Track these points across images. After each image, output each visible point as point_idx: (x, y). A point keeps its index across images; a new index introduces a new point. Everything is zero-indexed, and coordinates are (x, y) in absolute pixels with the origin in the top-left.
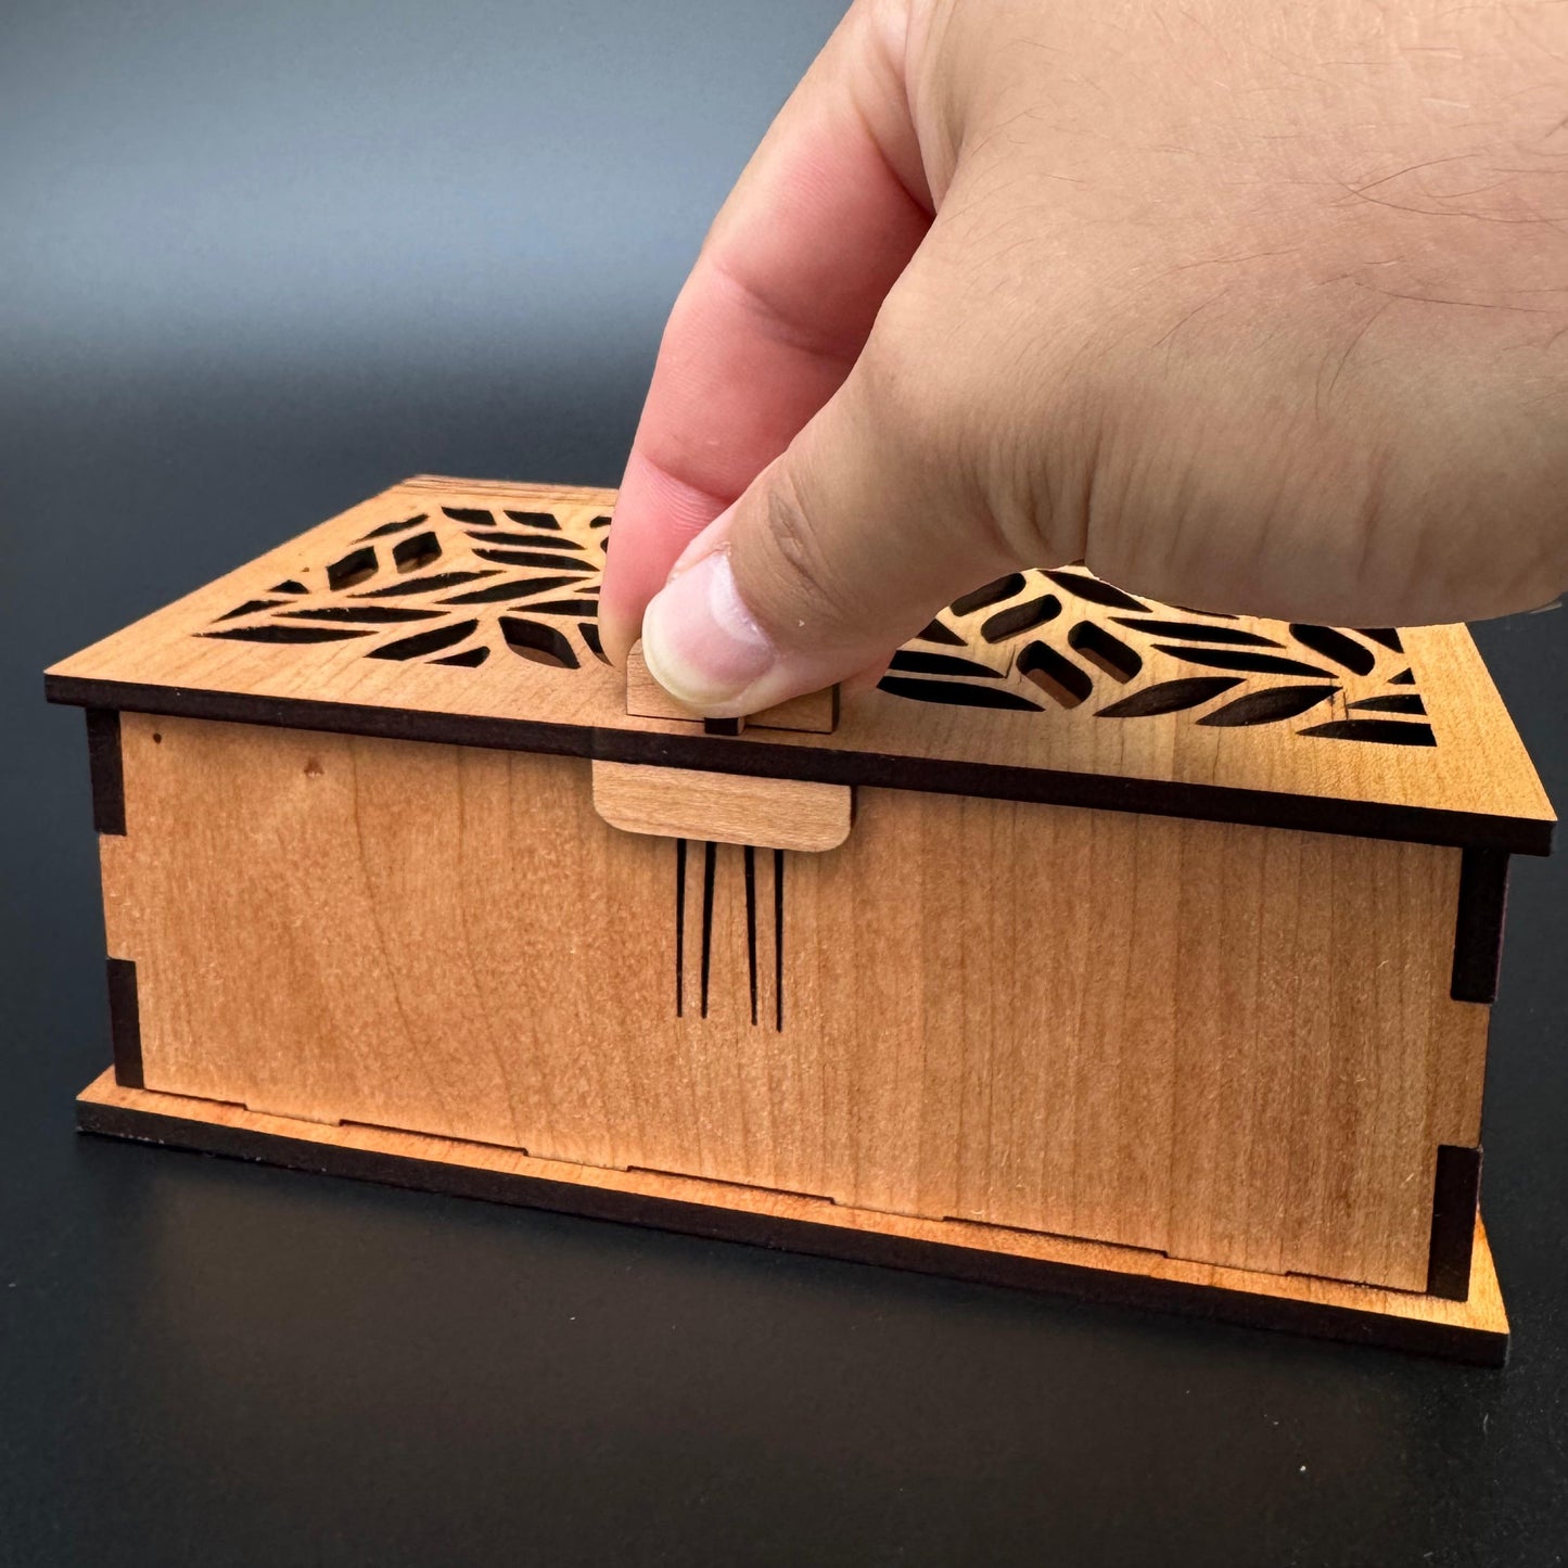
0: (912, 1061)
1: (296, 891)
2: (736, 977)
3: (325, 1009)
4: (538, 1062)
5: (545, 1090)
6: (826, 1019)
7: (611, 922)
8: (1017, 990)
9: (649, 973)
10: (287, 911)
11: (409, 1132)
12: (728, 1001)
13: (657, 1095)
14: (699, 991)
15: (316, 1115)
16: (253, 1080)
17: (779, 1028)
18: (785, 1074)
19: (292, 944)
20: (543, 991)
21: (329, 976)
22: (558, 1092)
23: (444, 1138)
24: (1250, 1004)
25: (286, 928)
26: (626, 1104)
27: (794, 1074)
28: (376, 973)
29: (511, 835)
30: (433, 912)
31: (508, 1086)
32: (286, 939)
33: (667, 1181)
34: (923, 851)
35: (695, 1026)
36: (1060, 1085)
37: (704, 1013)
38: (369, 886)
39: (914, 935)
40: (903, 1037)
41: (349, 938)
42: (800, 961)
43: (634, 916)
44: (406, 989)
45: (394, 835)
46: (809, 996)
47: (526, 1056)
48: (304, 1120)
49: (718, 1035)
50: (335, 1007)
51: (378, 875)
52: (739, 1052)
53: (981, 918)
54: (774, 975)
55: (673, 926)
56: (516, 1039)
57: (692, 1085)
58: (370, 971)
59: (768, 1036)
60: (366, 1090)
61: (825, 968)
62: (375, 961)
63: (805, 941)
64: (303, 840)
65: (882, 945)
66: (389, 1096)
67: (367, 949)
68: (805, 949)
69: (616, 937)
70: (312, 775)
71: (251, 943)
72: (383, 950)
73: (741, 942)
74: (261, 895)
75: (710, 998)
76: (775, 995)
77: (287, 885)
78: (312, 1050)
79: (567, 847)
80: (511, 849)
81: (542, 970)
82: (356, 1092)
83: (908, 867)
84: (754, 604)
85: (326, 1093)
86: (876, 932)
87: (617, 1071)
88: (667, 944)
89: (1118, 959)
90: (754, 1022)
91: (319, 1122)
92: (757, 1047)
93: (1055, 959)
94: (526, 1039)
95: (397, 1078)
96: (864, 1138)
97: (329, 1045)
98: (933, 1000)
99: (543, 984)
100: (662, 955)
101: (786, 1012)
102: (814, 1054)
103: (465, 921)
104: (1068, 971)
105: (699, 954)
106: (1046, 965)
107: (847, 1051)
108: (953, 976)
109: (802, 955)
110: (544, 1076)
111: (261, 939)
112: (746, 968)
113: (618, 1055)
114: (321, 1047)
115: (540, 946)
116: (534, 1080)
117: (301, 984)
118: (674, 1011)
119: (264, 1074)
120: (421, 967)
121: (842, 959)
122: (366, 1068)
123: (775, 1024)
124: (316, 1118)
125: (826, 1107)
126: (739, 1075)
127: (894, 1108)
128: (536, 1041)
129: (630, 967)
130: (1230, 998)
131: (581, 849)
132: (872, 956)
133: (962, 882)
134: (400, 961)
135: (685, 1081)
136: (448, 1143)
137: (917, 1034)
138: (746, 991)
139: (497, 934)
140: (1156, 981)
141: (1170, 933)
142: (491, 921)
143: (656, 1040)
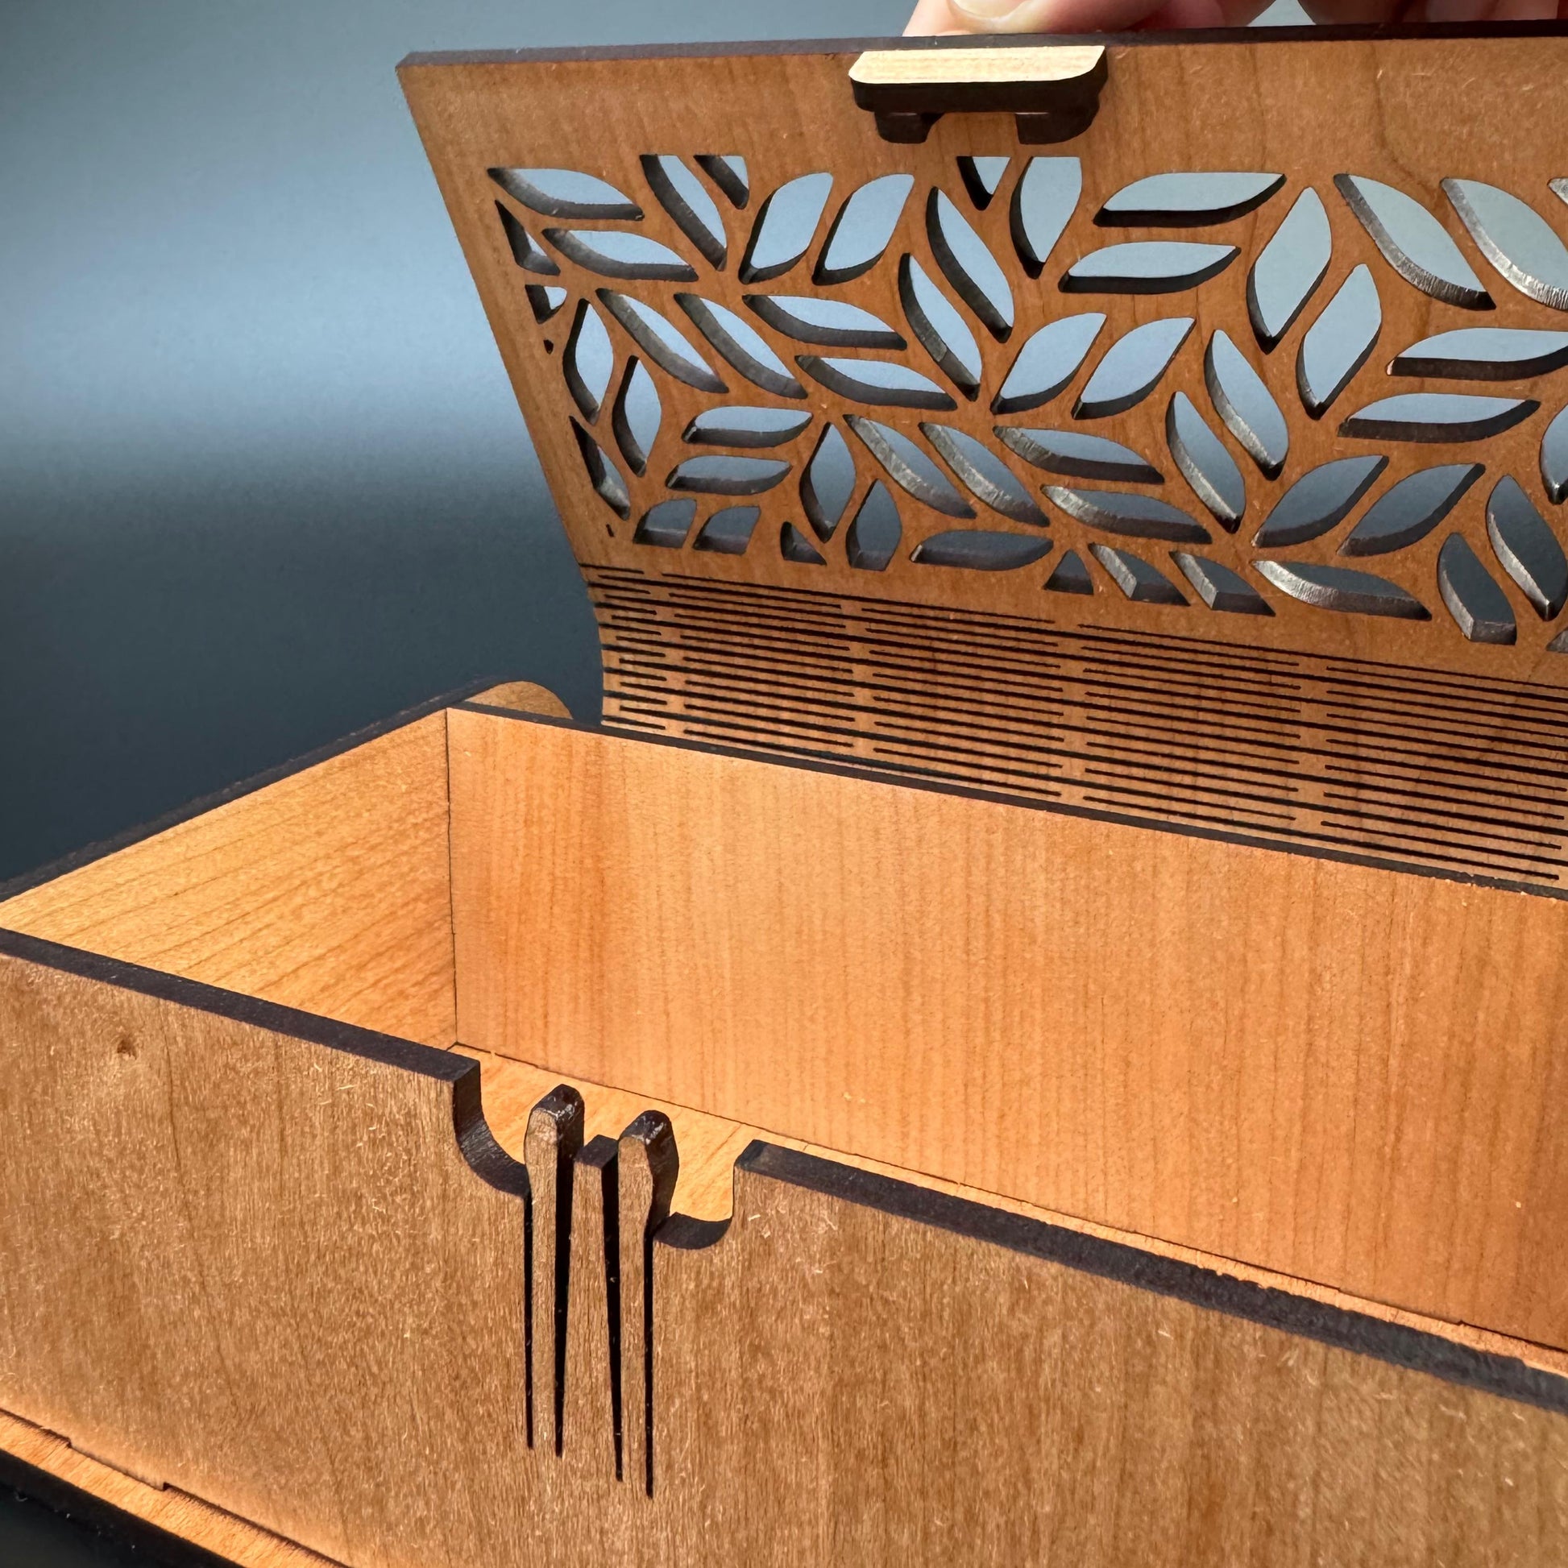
1: (113, 1195)
2: (598, 1413)
3: (146, 1346)
4: (371, 1468)
5: (379, 1503)
6: (707, 1496)
7: (449, 1307)
8: (960, 1516)
9: (493, 1383)
10: (104, 1218)
11: (236, 1517)
12: (587, 1441)
13: (506, 1543)
14: (553, 1418)
15: (139, 1469)
16: (75, 1409)
17: (649, 1492)
18: (658, 1554)
19: (111, 1260)
20: (372, 1374)
21: (147, 1306)
23: (272, 1534)
25: (105, 1238)
26: (471, 1543)
27: (668, 1559)
28: (197, 1313)
29: (336, 1170)
30: (254, 1250)
31: (339, 1485)
32: (105, 1253)
34: (832, 1292)
35: (549, 1466)
37: (559, 1451)
38: (186, 1204)
39: (819, 1407)
40: (807, 1543)
41: (167, 1265)
42: (672, 1412)
43: (475, 1304)
44: (229, 1340)
45: (211, 1146)
46: (685, 1459)
47: (357, 1456)
48: (127, 1474)
49: (576, 1483)
50: (156, 1345)
51: (196, 1193)
52: (602, 1514)
53: (909, 1403)
54: (642, 1421)
55: (519, 1326)
56: (346, 1432)
57: (546, 1541)
58: (191, 1311)
59: (635, 1499)
60: (189, 1454)
61: (707, 1425)
62: (194, 1299)
63: (680, 1383)
64: (118, 1134)
65: (777, 1413)
66: (213, 1468)
67: (186, 1281)
68: (681, 1396)
69: (455, 1326)
70: (126, 1057)
71: (70, 1248)
72: (203, 1286)
73: (602, 1367)
74: (77, 1193)
75: (568, 1431)
76: (644, 1444)
77: (105, 1186)
78: (132, 1391)
79: (398, 1199)
80: (336, 1188)
81: (373, 1348)
82: (179, 1453)
83: (810, 1312)
85: (149, 1446)
86: (772, 1392)
87: (458, 1501)
88: (513, 1350)
89: (1100, 1505)
90: (619, 1476)
91: (142, 1480)
92: (623, 1513)
93: (1011, 1484)
94: (357, 1434)
95: (221, 1447)
97: (151, 1388)
98: (845, 1504)
99: (375, 1369)
100: (508, 1365)
101: (658, 1472)
102: (693, 1539)
103: (287, 1270)
104: (1029, 1505)
105: (552, 1372)
106: (997, 1489)
107: (732, 1543)
108: (872, 1475)
109: (677, 1402)
110: (378, 1485)
111: (80, 1246)
112: (607, 1399)
113: (460, 1478)
114: (142, 1389)
115: (370, 1320)
116: (368, 1487)
117: (121, 1306)
118: (522, 1439)
119: (86, 1409)
120: (242, 1317)
121: (727, 1421)
122: (190, 1427)
123: (644, 1486)
124: (140, 1475)
126: (602, 1542)
128: (367, 1438)
129: (472, 1370)
131: (412, 1206)
132: (765, 1423)
133: (883, 1347)
134: (220, 1304)
135: (538, 1533)
136: (275, 1541)
137: (825, 1545)
138: (608, 1434)
139: (323, 1294)
140: (1155, 1549)
141: (1177, 1482)
142: (315, 1277)
143: (503, 1472)
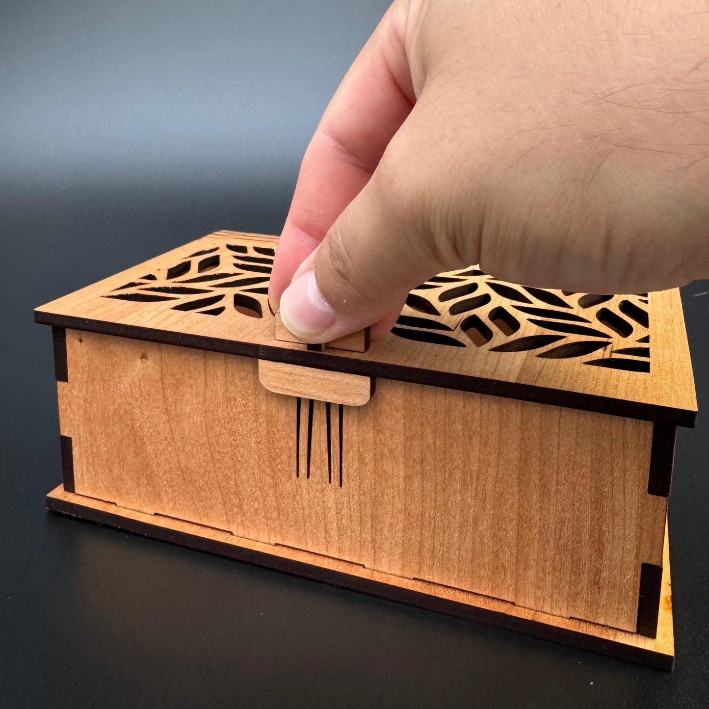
0: (400, 505)
1: (137, 411)
2: (322, 461)
3: (149, 464)
4: (237, 493)
5: (240, 507)
6: (361, 483)
7: (269, 433)
8: (447, 476)
9: (284, 457)
10: (133, 419)
11: (183, 521)
12: (319, 472)
13: (288, 512)
14: (306, 466)
15: (144, 510)
16: (119, 492)
17: (341, 486)
18: (343, 507)
19: (135, 434)
20: (238, 461)
21: (150, 449)
22: (245, 507)
23: (198, 525)
24: (553, 490)
25: (133, 427)
26: (275, 515)
27: (347, 507)
28: (170, 449)
29: (227, 391)
30: (193, 423)
31: (225, 503)
32: (133, 432)
33: (292, 551)
34: (404, 408)
35: (304, 482)
36: (466, 521)
37: (308, 477)
38: (166, 409)
39: (400, 447)
40: (396, 493)
41: (159, 433)
42: (350, 456)
43: (278, 431)
44: (182, 457)
45: (177, 388)
46: (354, 472)
47: (232, 491)
48: (140, 512)
49: (314, 487)
50: (154, 463)
51: (171, 406)
52: (324, 495)
53: (430, 441)
54: (338, 461)
55: (295, 436)
56: (228, 483)
57: (303, 509)
58: (167, 448)
59: (336, 489)
60: (165, 500)
61: (361, 460)
62: (169, 444)
63: (352, 447)
64: (140, 388)
65: (386, 451)
66: (175, 504)
67: (166, 438)
68: (353, 451)
69: (270, 439)
70: (144, 360)
71: (118, 432)
72: (173, 439)
73: (324, 445)
74: (122, 412)
75: (311, 470)
76: (339, 470)
77: (133, 408)
78: (143, 481)
79: (250, 398)
80: (226, 397)
81: (239, 452)
82: (161, 501)
83: (398, 415)
84: (325, 294)
85: (148, 501)
86: (384, 444)
87: (271, 500)
88: (292, 444)
89: (492, 465)
90: (330, 482)
91: (146, 513)
92: (331, 494)
93: (464, 462)
94: (232, 483)
95: (178, 496)
96: (378, 539)
97: (150, 480)
98: (408, 478)
99: (240, 459)
100: (290, 449)
101: (344, 478)
102: (356, 498)
103: (207, 429)
104: (469, 468)
105: (306, 450)
106: (459, 465)
107: (370, 498)
108: (418, 467)
109: (351, 453)
110: (240, 500)
111: (122, 431)
112: (326, 457)
113: (271, 492)
114: (147, 480)
115: (238, 441)
116: (236, 501)
117: (139, 449)
118: (295, 474)
119: (124, 491)
120: (188, 448)
121: (369, 457)
122: (166, 490)
123: (339, 483)
124: (145, 511)
125: (362, 523)
126: (323, 505)
127: (391, 526)
128: (236, 484)
129: (277, 453)
130: (544, 486)
131: (255, 399)
132: (382, 455)
133: (422, 425)
134: (179, 444)
135: (300, 506)
136: (200, 527)
137: (402, 492)
138: (326, 468)
139: (220, 435)
140: (510, 475)
141: (516, 453)
142: (218, 429)
143: (287, 487)
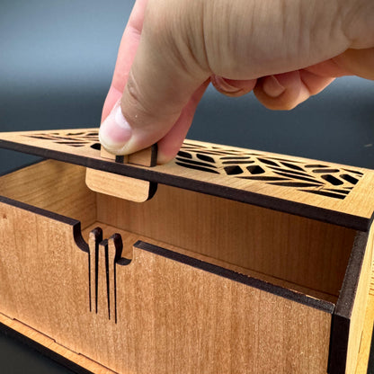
0: (152, 344)
2: (104, 303)
3: (10, 286)
4: (57, 315)
5: (59, 324)
6: (128, 324)
7: (73, 278)
8: (182, 329)
9: (83, 296)
11: (29, 326)
12: (103, 310)
13: (86, 334)
14: (95, 305)
15: (9, 315)
17: (116, 322)
18: (118, 337)
21: (10, 276)
22: (62, 326)
24: (255, 354)
26: (78, 334)
27: (120, 338)
29: (49, 246)
30: (32, 264)
31: (50, 320)
33: (88, 361)
34: (154, 276)
35: (94, 316)
36: (196, 365)
37: (97, 312)
38: (18, 253)
39: (152, 303)
40: (150, 335)
41: (14, 267)
42: (121, 303)
43: (78, 278)
44: (27, 285)
45: (23, 240)
46: (123, 315)
47: (54, 313)
48: (6, 316)
49: (100, 320)
50: (12, 286)
52: (106, 327)
53: (171, 302)
54: (114, 305)
55: (87, 283)
56: (52, 307)
57: (94, 333)
58: (19, 278)
59: (113, 324)
60: (19, 311)
61: (128, 307)
62: (20, 275)
63: (122, 297)
64: (3, 237)
65: (143, 304)
66: (24, 315)
67: (18, 271)
68: (122, 300)
69: (74, 283)
70: (5, 219)
72: (21, 273)
73: (105, 293)
75: (98, 308)
76: (115, 312)
78: (7, 297)
79: (62, 252)
80: (49, 250)
81: (57, 288)
82: (17, 311)
83: (150, 280)
85: (10, 310)
86: (141, 299)
87: (76, 324)
88: (87, 289)
89: (212, 327)
90: (109, 319)
91: (9, 318)
92: (110, 327)
93: (193, 322)
94: (54, 308)
96: (139, 364)
97: (11, 295)
98: (158, 326)
99: (58, 292)
100: (85, 292)
101: (118, 318)
102: (125, 333)
103: (39, 269)
104: (197, 326)
105: (95, 294)
106: (190, 323)
107: (134, 335)
108: (163, 319)
110: (59, 320)
112: (107, 301)
113: (76, 318)
114: (9, 296)
115: (56, 281)
116: (56, 320)
117: (4, 278)
118: (88, 309)
120: (30, 280)
121: (132, 306)
122: (19, 305)
125: (129, 351)
126: (106, 334)
127: (147, 358)
128: (56, 309)
129: (78, 293)
130: (249, 351)
131: (65, 254)
132: (140, 306)
133: (165, 289)
134: (25, 277)
135: (92, 332)
136: (37, 332)
137: (153, 335)
138: (107, 309)
139: (46, 275)
140: (224, 338)
141: (229, 322)
142: (45, 271)
143: (85, 317)
